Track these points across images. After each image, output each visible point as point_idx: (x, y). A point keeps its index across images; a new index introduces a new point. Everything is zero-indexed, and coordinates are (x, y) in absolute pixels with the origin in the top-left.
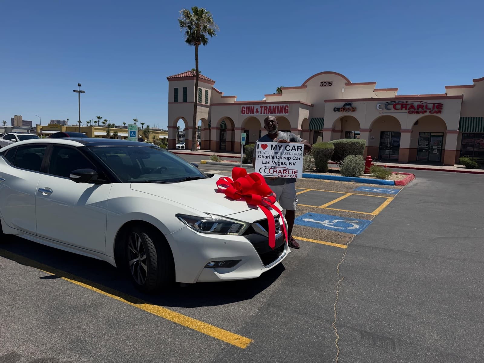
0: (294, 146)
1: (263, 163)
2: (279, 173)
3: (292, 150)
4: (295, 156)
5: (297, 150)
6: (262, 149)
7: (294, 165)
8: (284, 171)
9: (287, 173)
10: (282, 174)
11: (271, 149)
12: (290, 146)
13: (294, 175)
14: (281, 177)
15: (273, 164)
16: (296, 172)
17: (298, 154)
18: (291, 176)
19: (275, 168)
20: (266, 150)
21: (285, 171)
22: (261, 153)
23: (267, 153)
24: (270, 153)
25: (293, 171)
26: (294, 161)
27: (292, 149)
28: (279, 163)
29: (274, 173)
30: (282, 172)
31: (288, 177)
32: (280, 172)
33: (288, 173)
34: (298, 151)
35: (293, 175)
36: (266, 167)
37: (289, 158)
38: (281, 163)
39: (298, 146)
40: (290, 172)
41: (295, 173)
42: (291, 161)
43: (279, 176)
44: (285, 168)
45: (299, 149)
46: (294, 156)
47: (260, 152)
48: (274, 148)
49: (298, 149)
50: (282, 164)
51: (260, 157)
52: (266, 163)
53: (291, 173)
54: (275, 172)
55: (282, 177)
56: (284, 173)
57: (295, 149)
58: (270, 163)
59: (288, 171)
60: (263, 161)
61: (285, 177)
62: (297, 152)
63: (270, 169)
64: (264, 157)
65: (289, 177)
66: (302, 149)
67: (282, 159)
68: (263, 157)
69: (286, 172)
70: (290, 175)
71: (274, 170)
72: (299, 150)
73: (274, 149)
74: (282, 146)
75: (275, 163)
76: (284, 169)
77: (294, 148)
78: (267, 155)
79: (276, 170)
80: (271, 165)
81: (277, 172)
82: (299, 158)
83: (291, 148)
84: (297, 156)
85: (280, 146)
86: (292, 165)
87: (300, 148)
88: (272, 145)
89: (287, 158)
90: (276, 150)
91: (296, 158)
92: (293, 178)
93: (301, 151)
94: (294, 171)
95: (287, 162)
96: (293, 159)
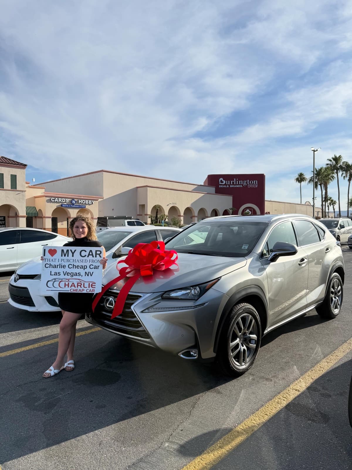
0: (91, 251)
1: (51, 275)
2: (72, 287)
3: (88, 257)
4: (93, 264)
5: (94, 255)
6: (51, 256)
7: (91, 276)
8: (78, 284)
9: (82, 286)
10: (76, 288)
11: (62, 256)
12: (86, 251)
13: (92, 289)
14: (74, 292)
15: (65, 275)
16: (93, 285)
17: (96, 261)
18: (88, 291)
19: (67, 280)
20: (55, 256)
21: (80, 284)
22: (49, 261)
23: (57, 260)
24: (60, 261)
25: (89, 284)
26: (91, 271)
27: (89, 255)
28: (72, 274)
29: (65, 287)
30: (76, 286)
31: (83, 292)
32: (73, 285)
33: (84, 286)
34: (96, 257)
35: (89, 289)
36: (55, 279)
37: (85, 267)
38: (74, 274)
39: (96, 251)
40: (86, 285)
41: (93, 287)
42: (88, 270)
43: (72, 290)
44: (79, 279)
45: (98, 254)
46: (91, 263)
47: (47, 260)
48: (65, 253)
49: (96, 254)
50: (76, 274)
51: (47, 266)
52: (56, 274)
53: (88, 287)
54: (67, 286)
55: (76, 292)
56: (79, 286)
57: (92, 255)
58: (60, 274)
59: (84, 284)
60: (51, 272)
61: (80, 292)
62: (94, 258)
63: (61, 282)
64: (53, 266)
65: (85, 292)
66: (100, 255)
67: (75, 268)
68: (51, 266)
69: (80, 286)
70: (86, 289)
71: (65, 283)
72: (98, 256)
73: (65, 256)
74: (75, 250)
75: (67, 274)
76: (78, 281)
77: (91, 253)
78: (57, 263)
79: (69, 283)
80: (62, 276)
81: (70, 286)
82: (98, 266)
83: (87, 254)
84: (94, 264)
85: (73, 252)
86: (88, 275)
87: (98, 252)
88: (63, 251)
89: (82, 267)
90: (68, 256)
91: (93, 267)
92: (90, 292)
93: (100, 257)
94: (91, 283)
95: (82, 272)
96: (90, 268)
